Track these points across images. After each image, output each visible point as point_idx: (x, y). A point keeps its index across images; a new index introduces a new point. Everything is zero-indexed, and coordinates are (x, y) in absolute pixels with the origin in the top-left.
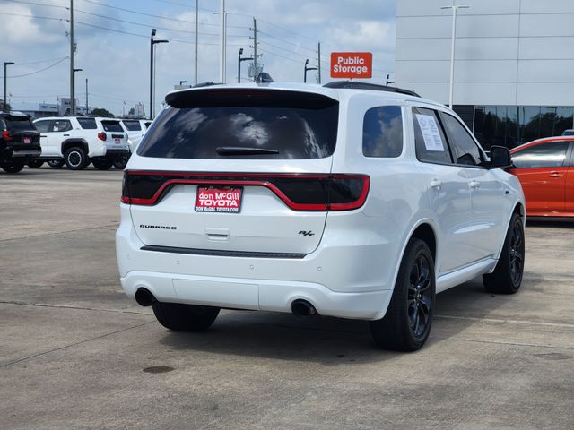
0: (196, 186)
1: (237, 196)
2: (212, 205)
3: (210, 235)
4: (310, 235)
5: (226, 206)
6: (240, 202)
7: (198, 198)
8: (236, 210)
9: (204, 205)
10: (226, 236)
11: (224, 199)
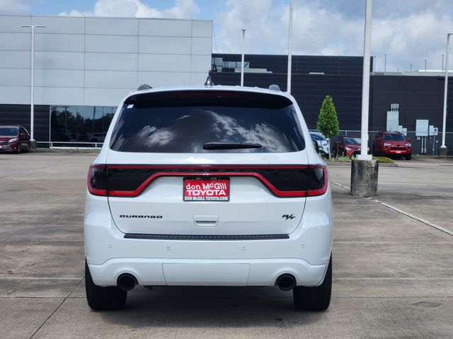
0: (182, 178)
1: (224, 186)
2: (201, 195)
3: (197, 222)
4: (292, 218)
5: (214, 195)
6: (227, 192)
7: (185, 190)
8: (226, 198)
9: (192, 196)
10: (215, 222)
11: (211, 189)
